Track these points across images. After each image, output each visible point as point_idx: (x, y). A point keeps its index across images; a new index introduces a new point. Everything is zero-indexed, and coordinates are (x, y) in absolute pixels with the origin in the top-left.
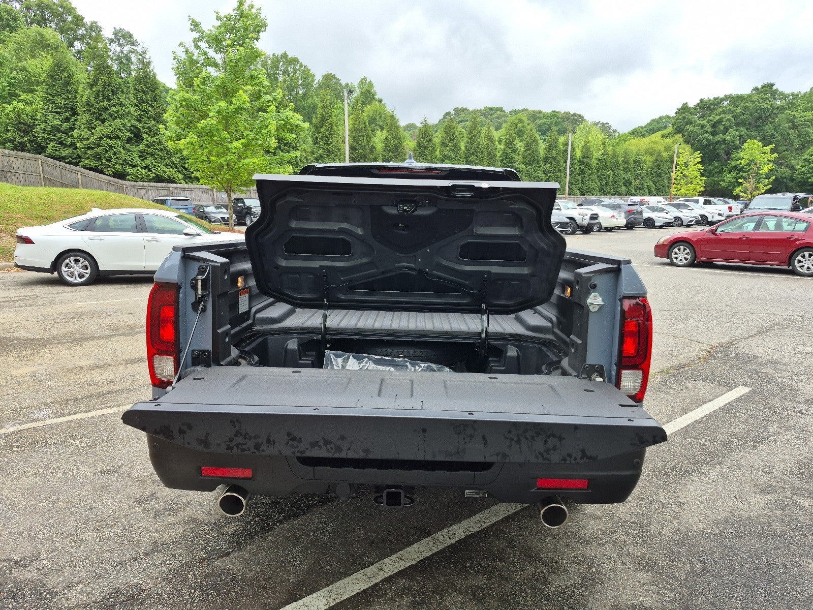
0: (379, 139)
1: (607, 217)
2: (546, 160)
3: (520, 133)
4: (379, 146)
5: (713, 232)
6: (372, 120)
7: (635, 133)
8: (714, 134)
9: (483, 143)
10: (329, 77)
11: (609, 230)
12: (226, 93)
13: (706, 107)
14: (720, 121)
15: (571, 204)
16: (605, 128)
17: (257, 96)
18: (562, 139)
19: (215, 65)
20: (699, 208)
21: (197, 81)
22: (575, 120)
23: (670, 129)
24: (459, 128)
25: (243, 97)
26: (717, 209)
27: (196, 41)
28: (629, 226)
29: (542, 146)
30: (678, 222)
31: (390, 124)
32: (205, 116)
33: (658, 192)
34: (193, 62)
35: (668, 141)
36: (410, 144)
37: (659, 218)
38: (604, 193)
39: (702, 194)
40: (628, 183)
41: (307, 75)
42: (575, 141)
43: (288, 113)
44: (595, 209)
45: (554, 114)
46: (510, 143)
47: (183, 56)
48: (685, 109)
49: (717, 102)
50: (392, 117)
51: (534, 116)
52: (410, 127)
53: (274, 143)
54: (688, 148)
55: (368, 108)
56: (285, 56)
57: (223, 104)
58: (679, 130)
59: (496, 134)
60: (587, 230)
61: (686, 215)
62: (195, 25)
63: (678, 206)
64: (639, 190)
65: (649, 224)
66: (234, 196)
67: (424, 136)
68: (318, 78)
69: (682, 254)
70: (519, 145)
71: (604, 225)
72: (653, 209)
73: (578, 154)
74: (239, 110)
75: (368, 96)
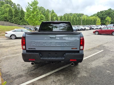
0: (55, 18)
1: (87, 28)
2: (78, 20)
3: (75, 17)
4: (55, 19)
5: (101, 30)
6: (54, 16)
7: (91, 16)
8: (102, 16)
9: (69, 18)
10: (48, 10)
11: (87, 30)
12: (33, 12)
13: (101, 12)
14: (103, 14)
15: (82, 26)
16: (87, 15)
17: (37, 13)
18: (80, 17)
19: (31, 9)
20: (100, 27)
21: (29, 11)
22: (83, 14)
23: (96, 15)
24: (66, 16)
25: (35, 13)
26: (103, 27)
27: (29, 5)
28: (90, 29)
29: (78, 18)
30: (97, 29)
31: (56, 16)
32: (30, 16)
33: (95, 24)
34: (28, 8)
35: (96, 17)
36: (59, 19)
37: (94, 28)
38: (87, 25)
39: (101, 24)
40: (90, 23)
41: (45, 9)
42: (82, 18)
43: (42, 15)
44: (85, 27)
45: (80, 14)
46: (73, 18)
47: (27, 8)
48: (98, 12)
49: (103, 11)
50: (57, 15)
51: (77, 14)
52: (59, 16)
53: (40, 19)
54: (99, 18)
55: (53, 14)
56: (41, 7)
57: (33, 14)
58: (97, 16)
59: (71, 17)
60: (84, 30)
61: (98, 28)
62: (29, 3)
63: (97, 26)
64: (92, 24)
65: (93, 29)
66: (35, 27)
67: (61, 18)
68: (46, 10)
69: (97, 33)
70: (75, 18)
71: (87, 29)
72: (94, 27)
73: (83, 19)
74: (35, 15)
75: (53, 12)
